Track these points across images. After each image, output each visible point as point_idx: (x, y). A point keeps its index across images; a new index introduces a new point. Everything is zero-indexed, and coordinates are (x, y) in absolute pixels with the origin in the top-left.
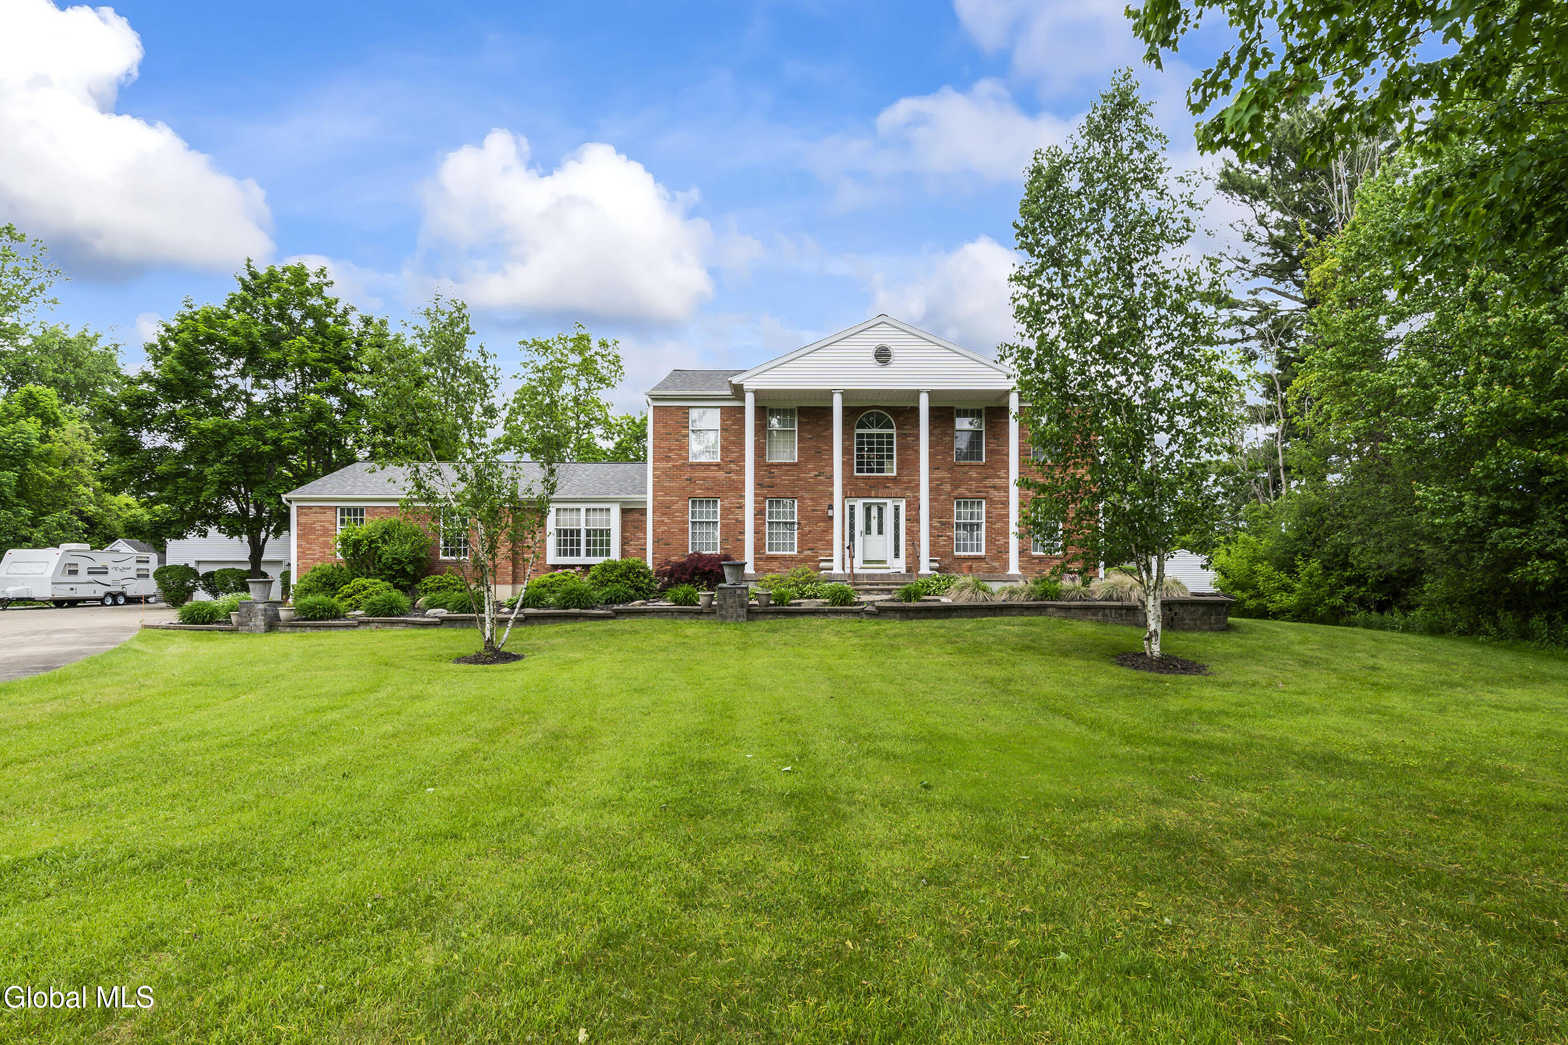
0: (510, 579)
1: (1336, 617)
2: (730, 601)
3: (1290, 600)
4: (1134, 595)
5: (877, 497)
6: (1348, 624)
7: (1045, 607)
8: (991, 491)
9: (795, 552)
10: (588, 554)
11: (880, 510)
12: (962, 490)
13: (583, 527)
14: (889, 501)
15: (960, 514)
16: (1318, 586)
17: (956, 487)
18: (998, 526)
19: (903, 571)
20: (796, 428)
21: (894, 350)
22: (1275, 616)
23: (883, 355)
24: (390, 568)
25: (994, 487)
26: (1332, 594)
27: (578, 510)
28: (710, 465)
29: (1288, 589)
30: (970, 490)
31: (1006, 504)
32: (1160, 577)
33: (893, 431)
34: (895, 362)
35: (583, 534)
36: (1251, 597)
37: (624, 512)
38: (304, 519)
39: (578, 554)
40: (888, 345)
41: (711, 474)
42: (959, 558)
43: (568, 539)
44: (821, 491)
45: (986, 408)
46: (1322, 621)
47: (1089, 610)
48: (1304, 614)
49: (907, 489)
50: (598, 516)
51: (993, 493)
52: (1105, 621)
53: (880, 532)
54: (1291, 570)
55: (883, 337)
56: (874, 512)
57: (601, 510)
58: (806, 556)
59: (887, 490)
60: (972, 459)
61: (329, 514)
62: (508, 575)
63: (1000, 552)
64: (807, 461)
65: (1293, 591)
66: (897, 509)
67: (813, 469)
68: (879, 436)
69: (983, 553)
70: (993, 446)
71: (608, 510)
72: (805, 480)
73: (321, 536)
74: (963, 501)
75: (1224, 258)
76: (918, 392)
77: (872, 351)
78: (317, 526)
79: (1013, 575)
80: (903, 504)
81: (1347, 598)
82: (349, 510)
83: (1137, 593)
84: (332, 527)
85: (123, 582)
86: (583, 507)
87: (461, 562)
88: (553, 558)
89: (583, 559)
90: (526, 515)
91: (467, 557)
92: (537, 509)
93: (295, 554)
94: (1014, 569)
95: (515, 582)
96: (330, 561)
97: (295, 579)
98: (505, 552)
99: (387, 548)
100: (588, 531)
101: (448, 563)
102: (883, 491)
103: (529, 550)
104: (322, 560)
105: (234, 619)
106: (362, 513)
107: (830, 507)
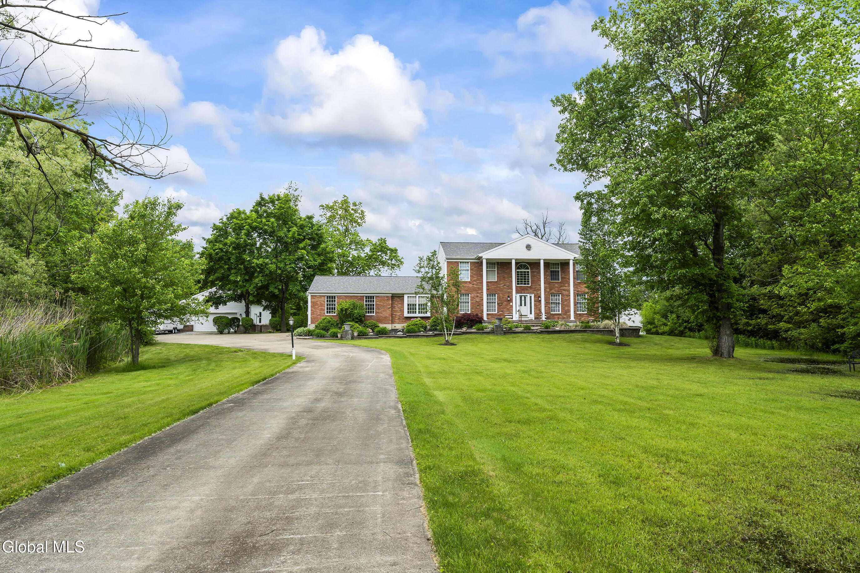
0: (390, 322)
1: (681, 334)
2: (499, 329)
3: (667, 329)
4: (612, 327)
5: (525, 293)
6: (685, 337)
9: (496, 312)
10: (419, 313)
11: (525, 298)
12: (553, 291)
13: (417, 303)
14: (528, 295)
15: (553, 299)
16: (676, 324)
17: (551, 290)
18: (565, 303)
19: (534, 319)
20: (496, 269)
21: (532, 245)
22: (662, 334)
23: (528, 247)
24: (357, 318)
25: (564, 290)
26: (680, 326)
27: (416, 297)
28: (467, 282)
29: (665, 325)
30: (556, 291)
31: (569, 295)
32: (619, 322)
33: (529, 270)
34: (533, 248)
35: (417, 305)
36: (654, 328)
38: (313, 300)
39: (415, 313)
40: (530, 244)
41: (467, 285)
42: (553, 314)
43: (411, 308)
44: (505, 292)
45: (561, 263)
46: (677, 335)
47: (599, 331)
48: (671, 333)
49: (534, 290)
50: (423, 299)
51: (564, 292)
52: (604, 334)
53: (525, 305)
54: (666, 317)
55: (529, 241)
56: (523, 298)
57: (424, 297)
58: (500, 314)
59: (528, 291)
60: (556, 280)
61: (323, 298)
62: (390, 320)
63: (566, 312)
64: (500, 281)
65: (667, 325)
66: (531, 297)
67: (502, 284)
68: (524, 272)
69: (560, 312)
70: (563, 276)
71: (426, 297)
72: (500, 287)
73: (320, 306)
74: (553, 295)
76: (540, 259)
77: (525, 246)
78: (318, 303)
79: (572, 320)
80: (533, 296)
81: (685, 328)
82: (330, 297)
83: (613, 326)
84: (324, 303)
87: (372, 316)
88: (406, 314)
89: (417, 315)
90: (396, 299)
91: (374, 314)
92: (400, 297)
93: (309, 313)
94: (572, 318)
95: (392, 323)
96: (323, 316)
97: (309, 322)
98: (389, 312)
99: (356, 311)
100: (419, 304)
101: (368, 316)
102: (526, 291)
103: (396, 311)
104: (320, 315)
105: (339, 336)
106: (335, 298)
107: (508, 297)
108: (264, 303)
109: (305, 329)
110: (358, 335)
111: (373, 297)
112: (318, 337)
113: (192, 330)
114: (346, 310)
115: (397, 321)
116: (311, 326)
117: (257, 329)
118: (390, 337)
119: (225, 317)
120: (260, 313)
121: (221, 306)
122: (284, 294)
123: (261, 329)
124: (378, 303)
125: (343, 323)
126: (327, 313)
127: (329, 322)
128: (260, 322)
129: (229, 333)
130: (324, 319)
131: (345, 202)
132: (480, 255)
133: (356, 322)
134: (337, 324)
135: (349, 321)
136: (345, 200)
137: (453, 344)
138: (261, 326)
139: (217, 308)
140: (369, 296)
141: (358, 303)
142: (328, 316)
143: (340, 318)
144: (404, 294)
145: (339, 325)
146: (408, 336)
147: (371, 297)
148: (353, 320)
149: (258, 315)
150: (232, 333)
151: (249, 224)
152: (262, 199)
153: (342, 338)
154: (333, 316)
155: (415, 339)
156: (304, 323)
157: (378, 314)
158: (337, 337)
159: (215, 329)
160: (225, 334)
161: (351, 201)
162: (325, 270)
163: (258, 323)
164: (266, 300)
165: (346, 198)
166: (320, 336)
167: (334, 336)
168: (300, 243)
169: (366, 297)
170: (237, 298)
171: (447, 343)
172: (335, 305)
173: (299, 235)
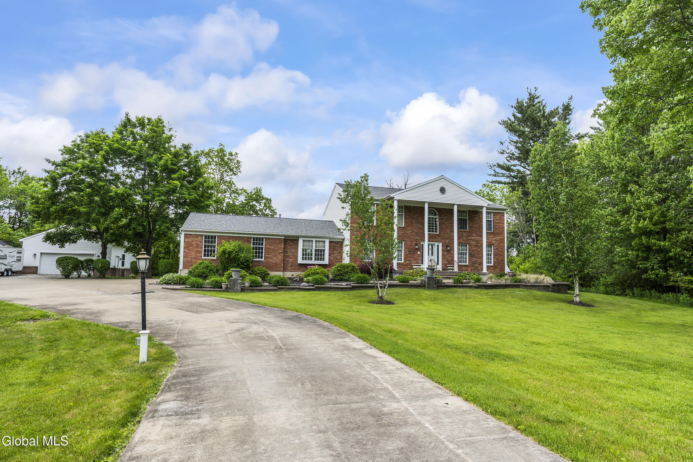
0: (282, 269)
2: (431, 282)
5: (432, 242)
7: (519, 285)
8: (471, 241)
9: (403, 261)
10: (315, 260)
12: (461, 240)
13: (314, 248)
14: (436, 244)
15: (460, 249)
17: (459, 239)
19: (441, 270)
20: (404, 214)
21: (447, 189)
23: (443, 190)
24: (243, 264)
25: (472, 240)
27: (312, 241)
30: (463, 240)
33: (437, 217)
34: (447, 193)
35: (313, 251)
37: (330, 242)
38: (187, 240)
39: (311, 259)
40: (444, 187)
42: (460, 266)
43: (307, 253)
44: (412, 238)
45: (469, 211)
49: (442, 239)
50: (321, 244)
53: (433, 255)
55: (443, 184)
56: (430, 247)
57: (321, 241)
58: (407, 263)
59: (436, 239)
60: (463, 229)
61: (200, 238)
62: (281, 267)
63: (474, 264)
64: (408, 226)
66: (438, 246)
67: (410, 230)
68: (434, 218)
69: (467, 264)
70: (471, 225)
71: (324, 242)
72: (407, 234)
73: (195, 247)
74: (461, 244)
75: (505, 152)
76: (454, 205)
77: (439, 188)
78: (194, 243)
79: (484, 273)
80: (440, 244)
82: (209, 236)
84: (200, 244)
85: (11, 264)
86: (314, 240)
87: (260, 261)
88: (300, 260)
89: (313, 262)
90: (289, 242)
91: (263, 259)
92: (294, 240)
93: (181, 255)
94: (485, 271)
95: (284, 271)
96: (199, 259)
97: (181, 267)
98: (280, 257)
99: (242, 255)
100: (316, 250)
101: (255, 261)
102: (434, 239)
103: (289, 257)
104: (196, 258)
105: (224, 286)
106: (215, 238)
107: (416, 245)
108: (126, 243)
109: (175, 275)
110: (251, 286)
111: (263, 239)
112: (194, 286)
113: (36, 273)
114: (230, 253)
115: (289, 268)
116: (183, 273)
117: (117, 273)
118: (293, 289)
119: (72, 258)
120: (124, 256)
121: (67, 245)
122: (150, 234)
123: (123, 273)
124: (267, 246)
125: (225, 269)
126: (205, 256)
127: (207, 267)
128: (123, 265)
129: (79, 277)
130: (201, 264)
131: (222, 150)
132: (392, 195)
133: (243, 268)
134: (218, 270)
135: (233, 267)
136: (221, 149)
137: (389, 303)
138: (124, 270)
139: (62, 246)
140: (257, 238)
141: (245, 246)
142: (206, 260)
143: (222, 263)
144: (298, 237)
145: (220, 272)
146: (316, 288)
147: (260, 238)
148: (238, 266)
149: (121, 257)
150: (84, 278)
151: (109, 145)
152: (129, 120)
153: (227, 290)
154: (211, 260)
155: (328, 293)
156: (174, 268)
157: (268, 260)
158: (221, 287)
159: (58, 272)
160: (72, 278)
161: (227, 151)
162: (203, 208)
163: (120, 267)
164: (129, 241)
165: (222, 147)
166: (197, 287)
167: (217, 286)
168: (174, 173)
169: (254, 238)
170: (90, 236)
171: (381, 301)
172: (214, 247)
173: (172, 164)
